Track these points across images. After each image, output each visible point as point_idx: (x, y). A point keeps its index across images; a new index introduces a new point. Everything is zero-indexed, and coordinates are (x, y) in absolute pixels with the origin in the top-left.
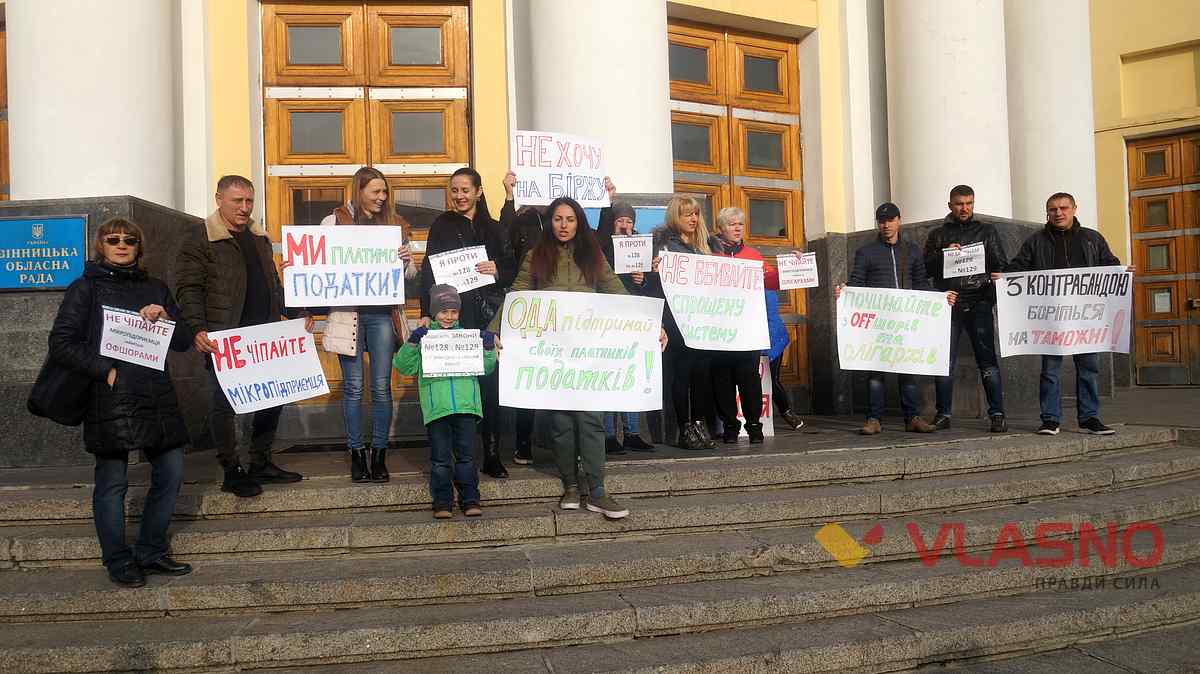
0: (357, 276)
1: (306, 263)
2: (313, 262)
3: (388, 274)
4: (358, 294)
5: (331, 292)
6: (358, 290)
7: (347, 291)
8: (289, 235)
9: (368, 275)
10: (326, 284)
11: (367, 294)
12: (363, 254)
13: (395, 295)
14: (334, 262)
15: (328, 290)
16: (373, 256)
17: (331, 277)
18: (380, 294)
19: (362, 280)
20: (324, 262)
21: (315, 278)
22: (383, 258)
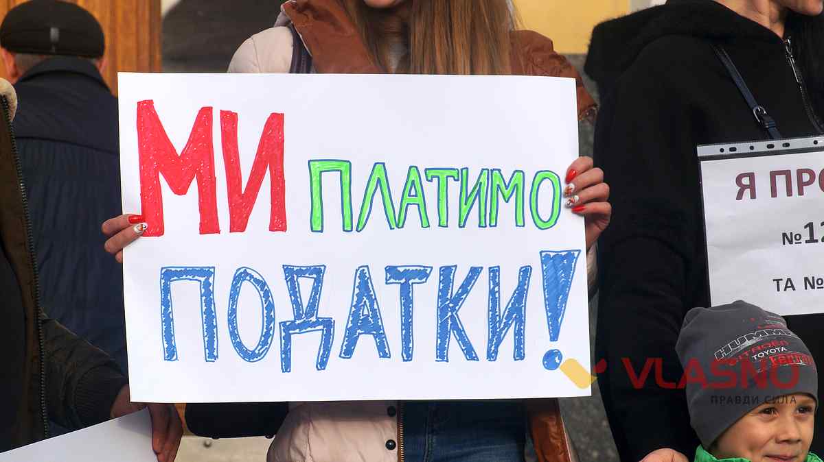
0: (404, 277)
1: (209, 225)
2: (238, 224)
3: (525, 272)
4: (408, 354)
5: (306, 344)
6: (407, 339)
7: (366, 342)
8: (146, 110)
9: (447, 273)
10: (285, 312)
11: (442, 354)
12: (430, 189)
13: (551, 360)
14: (317, 227)
15: (296, 338)
16: (465, 198)
17: (306, 285)
18: (492, 355)
19: (426, 296)
20: (278, 222)
21: (247, 288)
22: (506, 211)
